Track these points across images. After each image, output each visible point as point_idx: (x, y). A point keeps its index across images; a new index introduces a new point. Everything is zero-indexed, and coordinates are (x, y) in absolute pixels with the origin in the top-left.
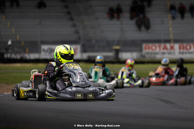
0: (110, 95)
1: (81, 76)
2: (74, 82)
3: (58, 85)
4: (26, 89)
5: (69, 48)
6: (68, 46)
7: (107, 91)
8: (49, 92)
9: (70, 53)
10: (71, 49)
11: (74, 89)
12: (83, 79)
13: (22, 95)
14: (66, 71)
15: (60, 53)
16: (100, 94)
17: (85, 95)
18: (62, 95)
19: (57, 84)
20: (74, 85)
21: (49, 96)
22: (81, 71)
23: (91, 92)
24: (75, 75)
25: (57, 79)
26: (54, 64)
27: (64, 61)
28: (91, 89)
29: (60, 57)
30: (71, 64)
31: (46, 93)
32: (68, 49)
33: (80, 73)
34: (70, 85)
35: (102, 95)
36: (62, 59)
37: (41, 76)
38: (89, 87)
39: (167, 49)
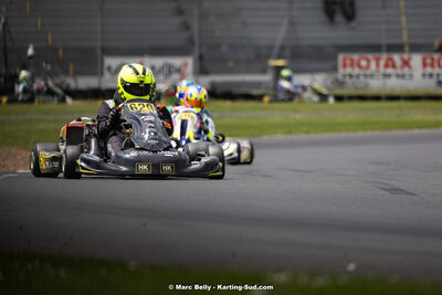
0: (210, 166)
1: (150, 127)
3: (110, 147)
4: (48, 155)
5: (141, 71)
6: (139, 67)
7: (204, 160)
9: (142, 82)
10: (144, 73)
11: (134, 154)
12: (155, 134)
13: (44, 166)
14: (129, 121)
15: (123, 82)
16: (191, 165)
17: (156, 166)
18: (110, 165)
19: (109, 145)
21: (83, 168)
22: (152, 118)
23: (169, 161)
24: (140, 125)
26: (111, 103)
28: (169, 154)
29: (122, 89)
30: (137, 104)
31: (79, 161)
32: (137, 73)
33: (151, 122)
34: (130, 145)
35: (193, 167)
36: (126, 94)
37: (82, 129)
38: (165, 150)
39: (394, 66)
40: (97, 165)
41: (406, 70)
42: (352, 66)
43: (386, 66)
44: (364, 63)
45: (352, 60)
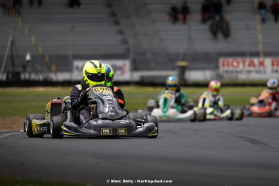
0: (149, 129)
1: (110, 104)
2: (101, 113)
3: (82, 117)
4: (39, 122)
5: (98, 66)
6: (97, 62)
7: (146, 125)
8: (66, 126)
9: (99, 72)
10: (100, 66)
11: (100, 122)
12: (113, 108)
13: (35, 130)
14: (94, 99)
15: (86, 73)
16: (137, 129)
17: (115, 129)
18: (84, 130)
20: (100, 116)
21: (66, 131)
22: (110, 98)
23: (123, 126)
24: (103, 103)
25: (81, 107)
26: (79, 87)
28: (123, 122)
29: (86, 78)
30: (99, 88)
31: (63, 127)
32: (96, 67)
33: (110, 100)
34: (96, 117)
35: (139, 130)
36: (89, 81)
37: (61, 104)
38: (120, 119)
39: (254, 65)
40: (75, 130)
41: (261, 68)
42: (228, 65)
43: (249, 65)
44: (235, 64)
45: (228, 62)
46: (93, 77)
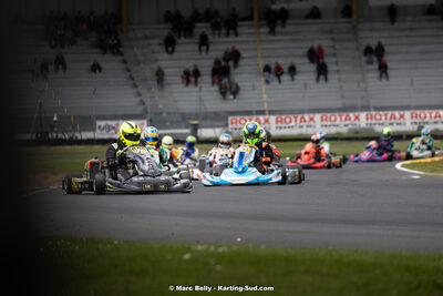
0: (185, 185)
1: (149, 162)
2: (142, 171)
3: (119, 176)
4: (79, 180)
5: (134, 126)
6: (133, 123)
7: (182, 181)
9: (135, 133)
10: (136, 127)
11: (141, 179)
12: (153, 166)
13: (75, 187)
14: (131, 157)
15: (123, 133)
16: (174, 185)
17: (156, 185)
18: (126, 186)
20: (140, 173)
21: (110, 188)
23: (162, 183)
24: (143, 162)
26: (115, 146)
27: (128, 142)
28: (163, 178)
29: (123, 138)
30: (136, 148)
31: (107, 183)
32: (132, 128)
33: (149, 159)
34: (136, 174)
35: (176, 186)
36: (126, 140)
37: (98, 164)
38: (160, 175)
40: (118, 186)
46: (129, 137)
